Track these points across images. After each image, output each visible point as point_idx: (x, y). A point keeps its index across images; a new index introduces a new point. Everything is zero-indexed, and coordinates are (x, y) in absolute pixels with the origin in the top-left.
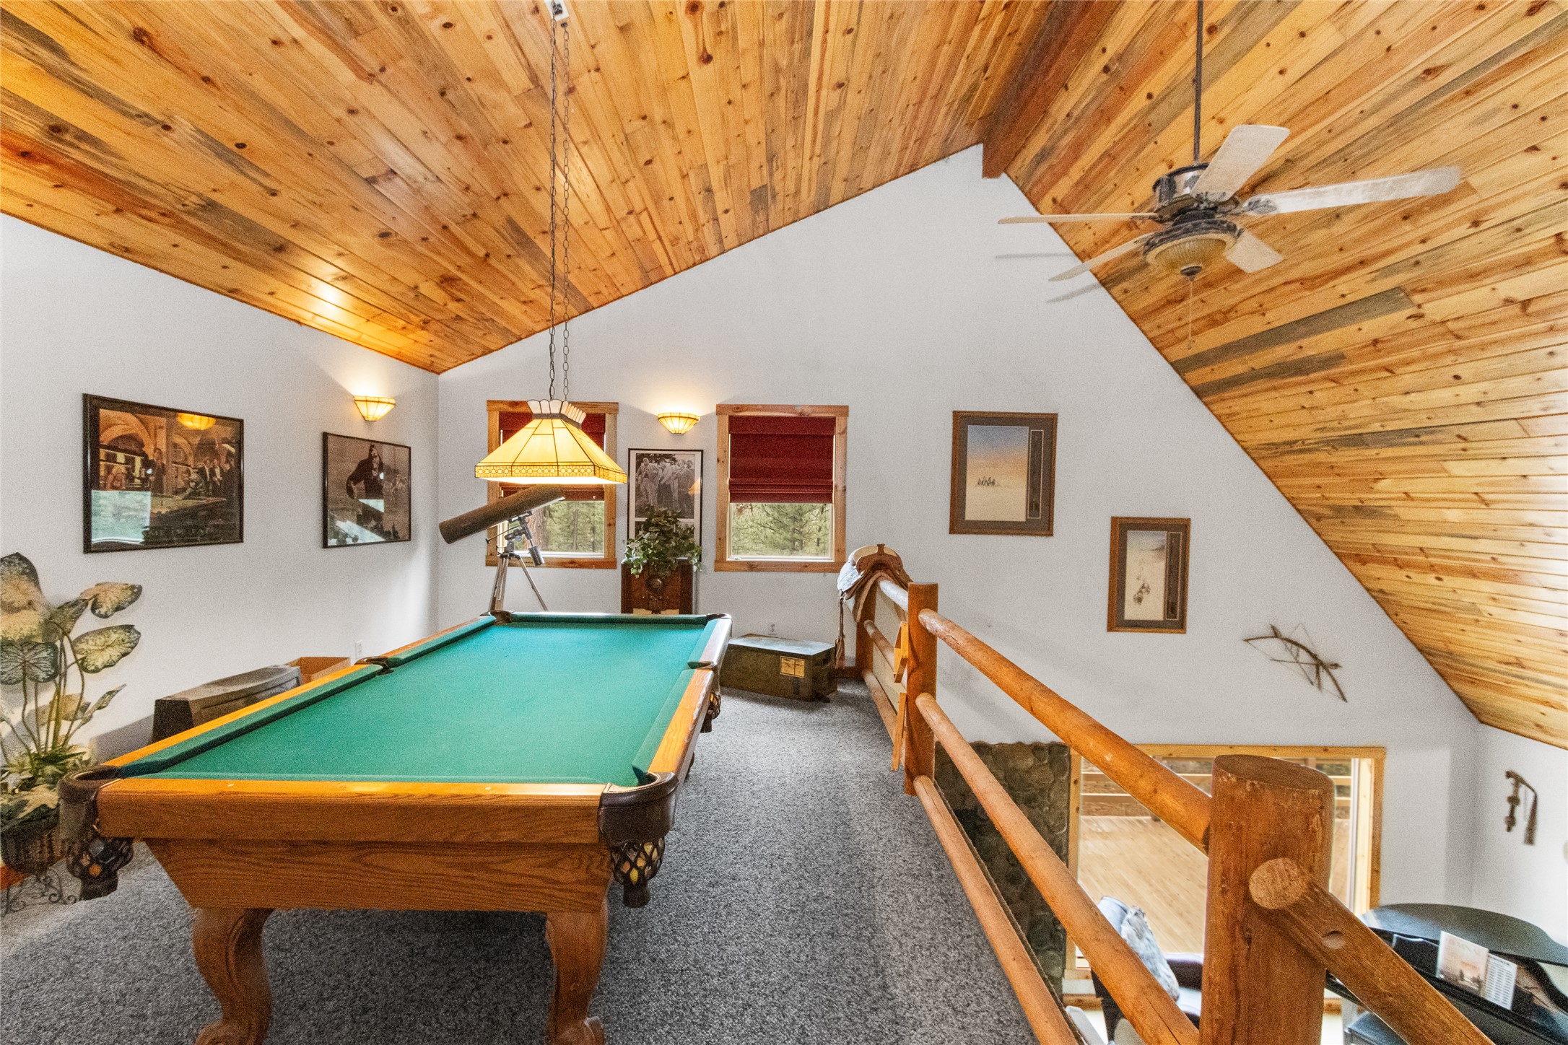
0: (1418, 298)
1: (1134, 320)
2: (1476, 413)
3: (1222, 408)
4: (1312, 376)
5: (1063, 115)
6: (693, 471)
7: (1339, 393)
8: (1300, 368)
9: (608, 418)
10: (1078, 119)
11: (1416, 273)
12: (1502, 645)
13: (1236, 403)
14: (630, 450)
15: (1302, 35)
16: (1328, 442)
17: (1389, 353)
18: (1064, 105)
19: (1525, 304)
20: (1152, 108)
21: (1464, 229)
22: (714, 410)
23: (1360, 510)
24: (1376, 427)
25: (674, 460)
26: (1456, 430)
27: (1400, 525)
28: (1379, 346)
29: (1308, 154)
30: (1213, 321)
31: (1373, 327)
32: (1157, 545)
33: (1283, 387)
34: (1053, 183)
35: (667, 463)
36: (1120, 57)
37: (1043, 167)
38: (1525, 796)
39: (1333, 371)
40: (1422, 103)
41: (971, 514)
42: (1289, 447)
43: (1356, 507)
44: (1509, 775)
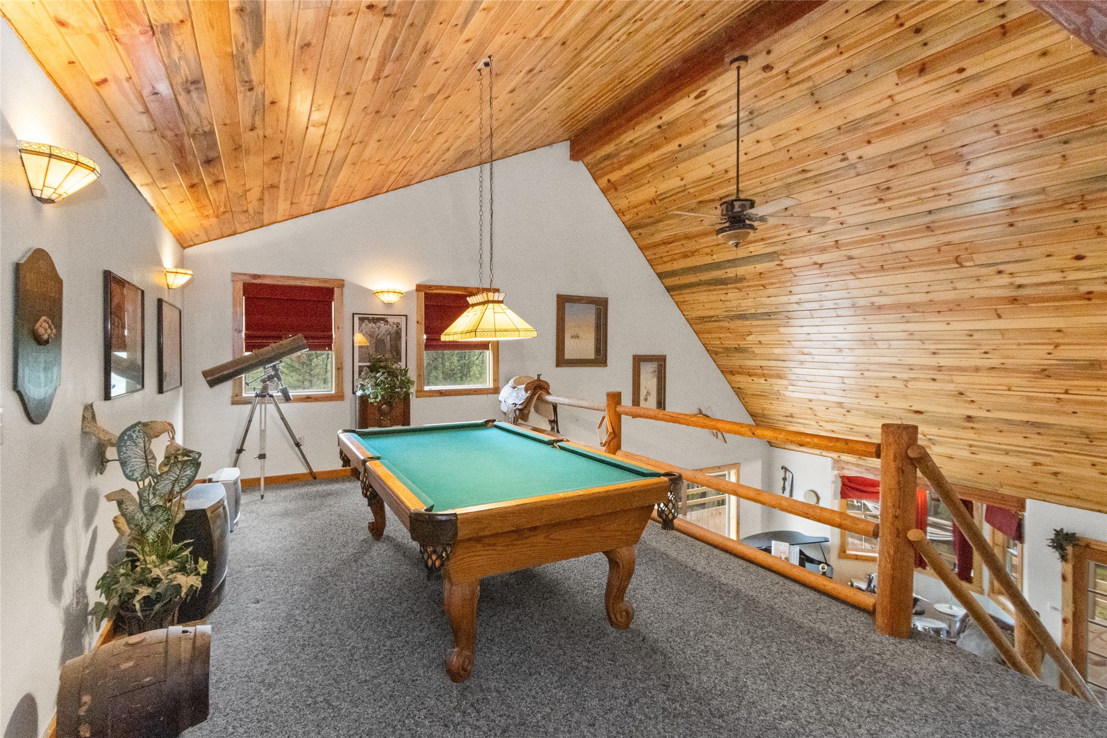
0: (782, 257)
1: (641, 249)
2: (796, 307)
3: (680, 298)
4: (729, 286)
5: (629, 140)
6: (400, 329)
7: (740, 295)
8: (723, 282)
9: (337, 291)
10: (636, 145)
11: (783, 247)
12: (786, 408)
13: (687, 296)
14: (353, 314)
15: (758, 142)
16: (727, 317)
17: (766, 279)
18: (629, 137)
19: (821, 265)
20: (680, 151)
21: (805, 233)
22: (414, 288)
23: (738, 350)
24: (753, 311)
25: (387, 321)
26: (785, 314)
27: (754, 356)
28: (762, 276)
29: (749, 190)
30: (685, 256)
31: (760, 267)
32: (652, 370)
33: (715, 290)
34: (611, 172)
35: (382, 324)
36: (669, 124)
37: (607, 163)
38: (789, 475)
39: (738, 285)
40: (799, 181)
41: (567, 356)
42: (709, 319)
43: (735, 348)
44: (783, 468)
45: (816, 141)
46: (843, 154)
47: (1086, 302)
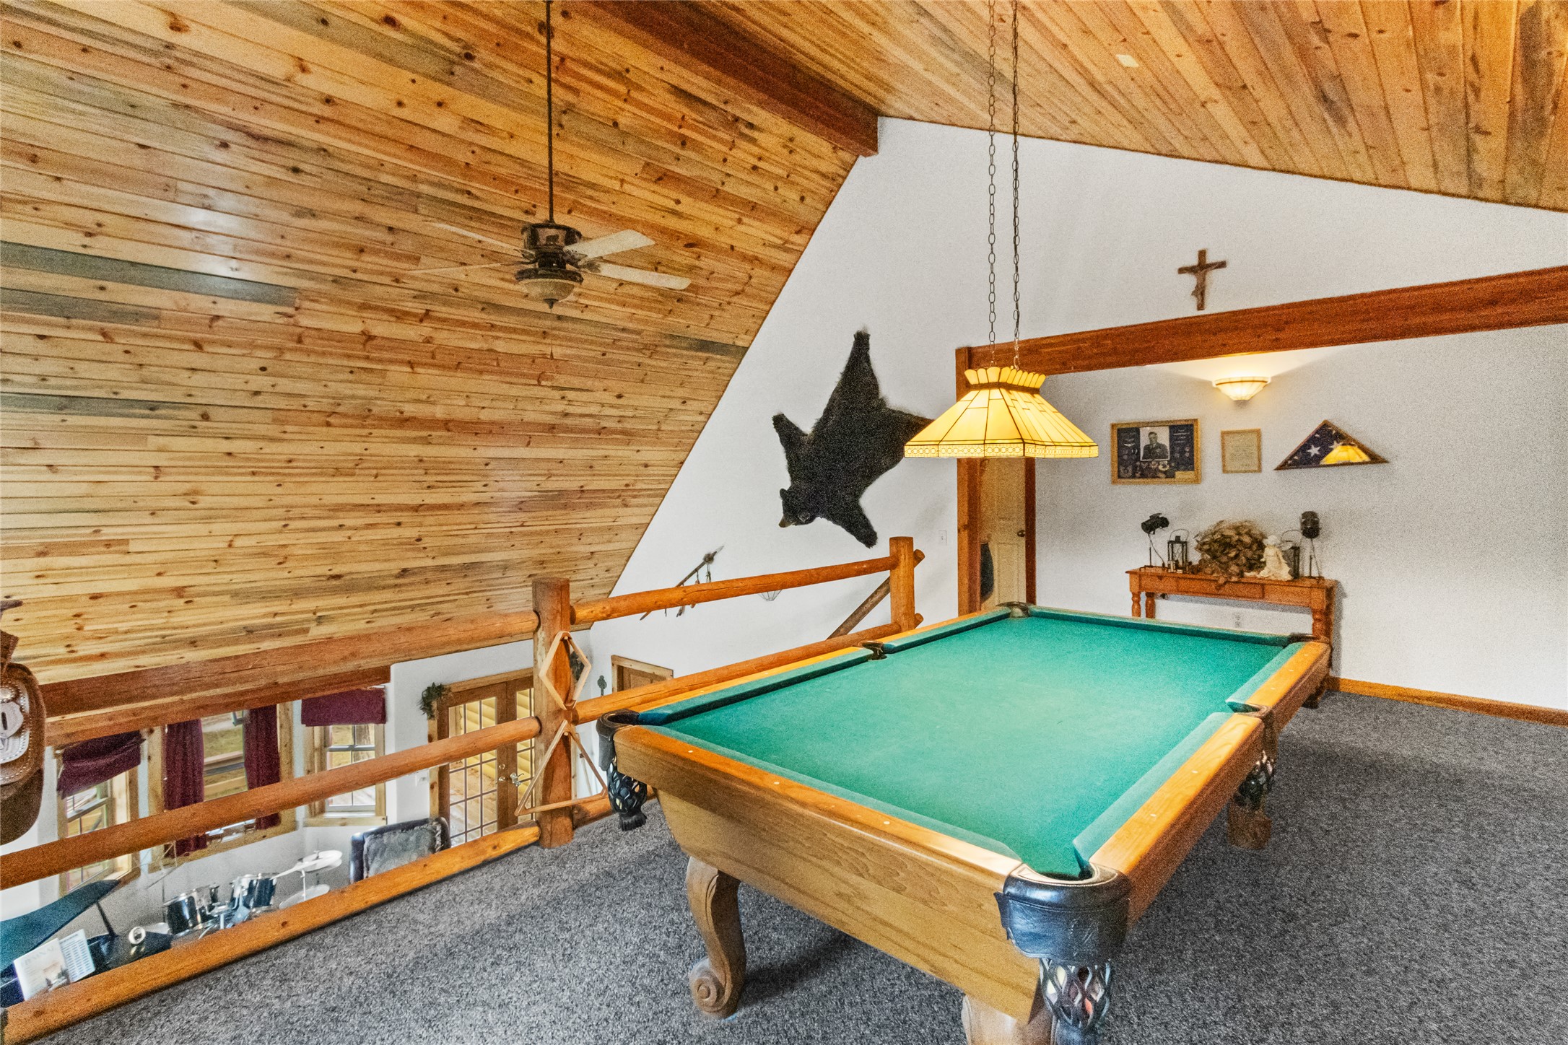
45: (517, 167)
46: (534, 206)
47: (597, 436)
